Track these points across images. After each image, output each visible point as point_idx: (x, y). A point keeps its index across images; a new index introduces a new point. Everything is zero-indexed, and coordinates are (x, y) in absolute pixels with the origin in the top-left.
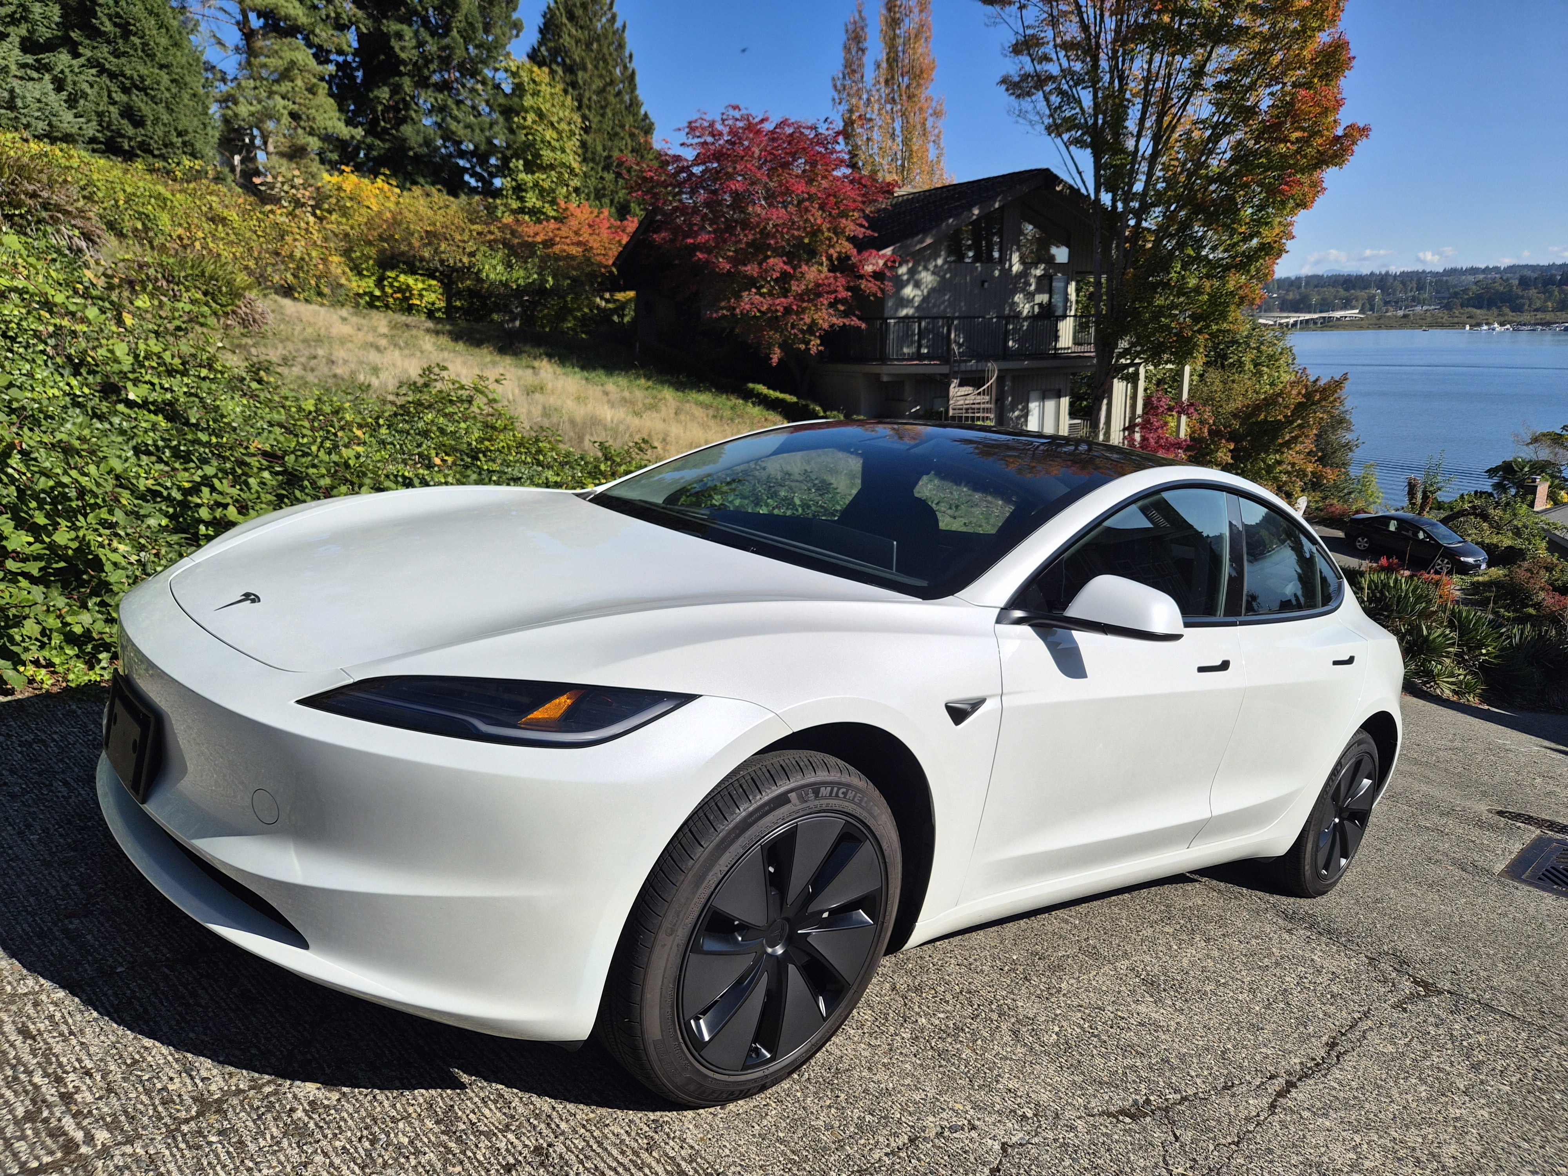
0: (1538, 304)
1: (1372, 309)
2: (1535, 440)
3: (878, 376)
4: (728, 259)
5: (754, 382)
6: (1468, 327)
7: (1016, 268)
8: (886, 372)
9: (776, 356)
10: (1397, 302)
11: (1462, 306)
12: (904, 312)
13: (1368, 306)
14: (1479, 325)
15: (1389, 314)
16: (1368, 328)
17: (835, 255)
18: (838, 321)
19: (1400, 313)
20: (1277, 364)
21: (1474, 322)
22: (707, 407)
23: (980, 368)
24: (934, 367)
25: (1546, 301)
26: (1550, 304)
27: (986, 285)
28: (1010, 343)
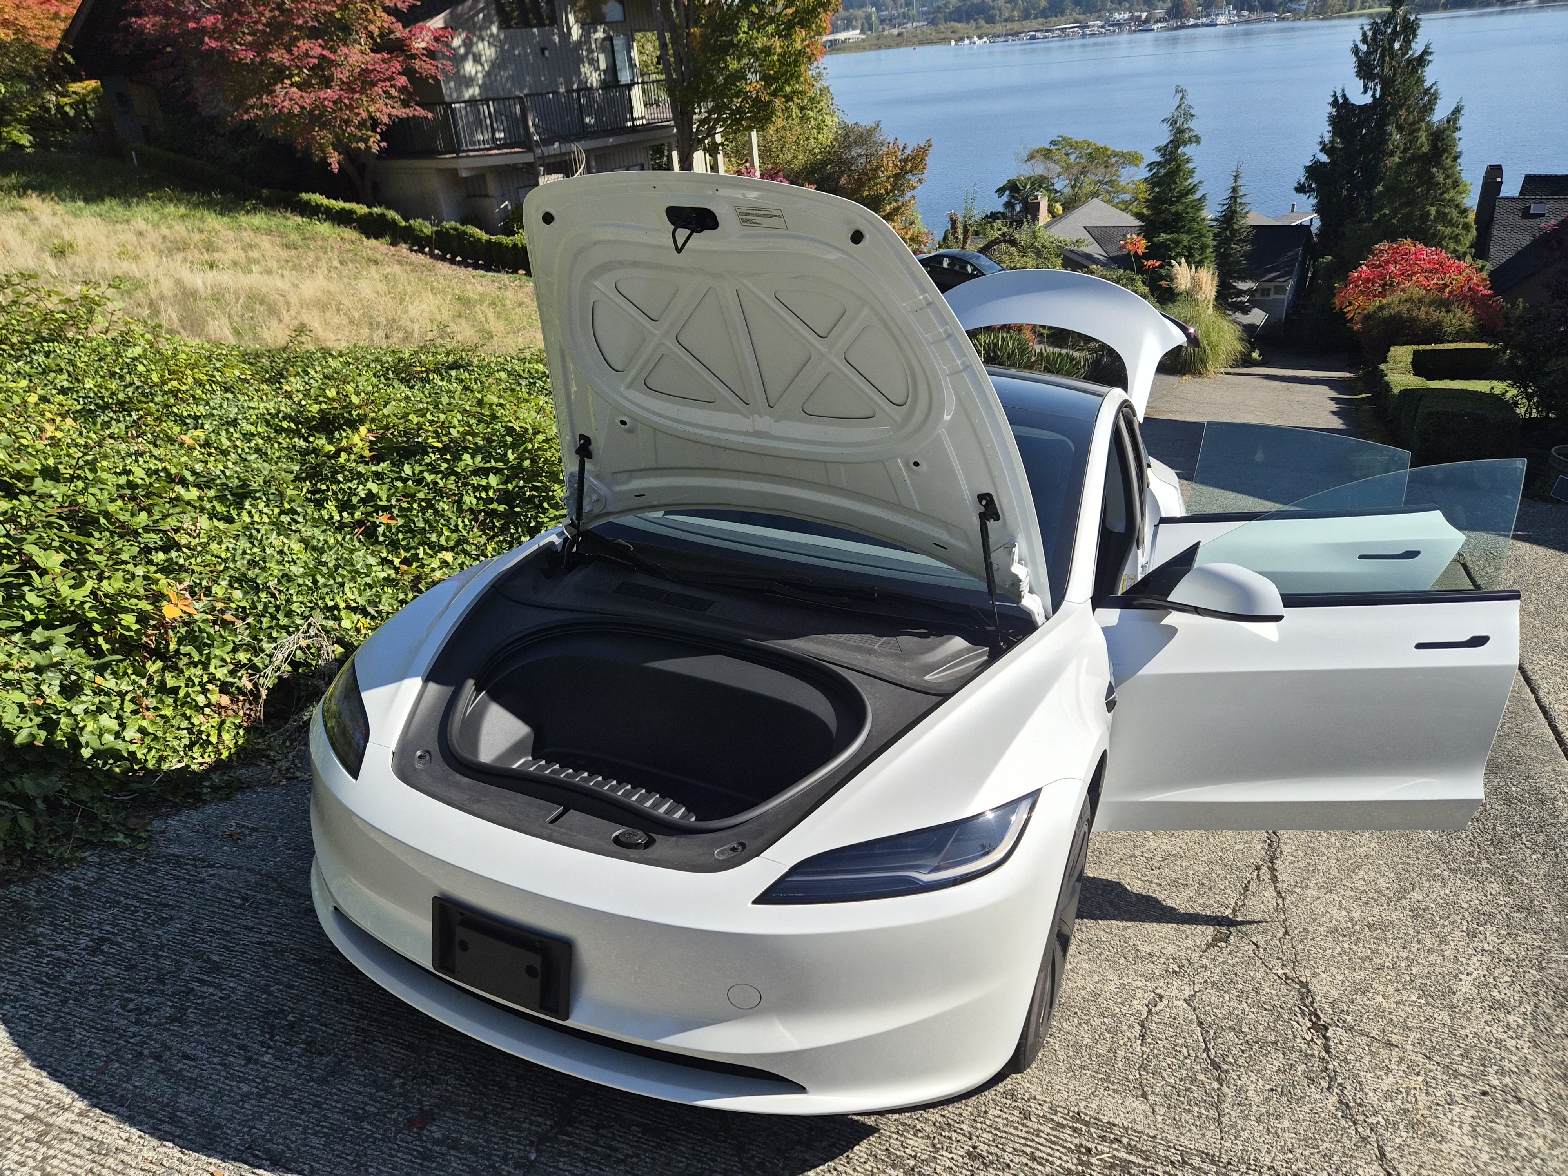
0: (1006, 14)
1: (871, 29)
2: (1031, 157)
3: (454, 172)
4: (250, 46)
5: (307, 192)
6: (953, 42)
7: (576, 33)
8: (465, 165)
9: (334, 160)
10: (890, 20)
11: (946, 21)
12: (468, 94)
13: (866, 25)
14: (961, 39)
15: (886, 33)
16: (870, 49)
17: (376, 32)
18: (401, 112)
19: (895, 31)
20: (819, 107)
21: (957, 36)
22: (269, 232)
23: (564, 151)
24: (518, 157)
25: (1012, 11)
26: (1016, 13)
27: (547, 53)
28: (587, 120)
